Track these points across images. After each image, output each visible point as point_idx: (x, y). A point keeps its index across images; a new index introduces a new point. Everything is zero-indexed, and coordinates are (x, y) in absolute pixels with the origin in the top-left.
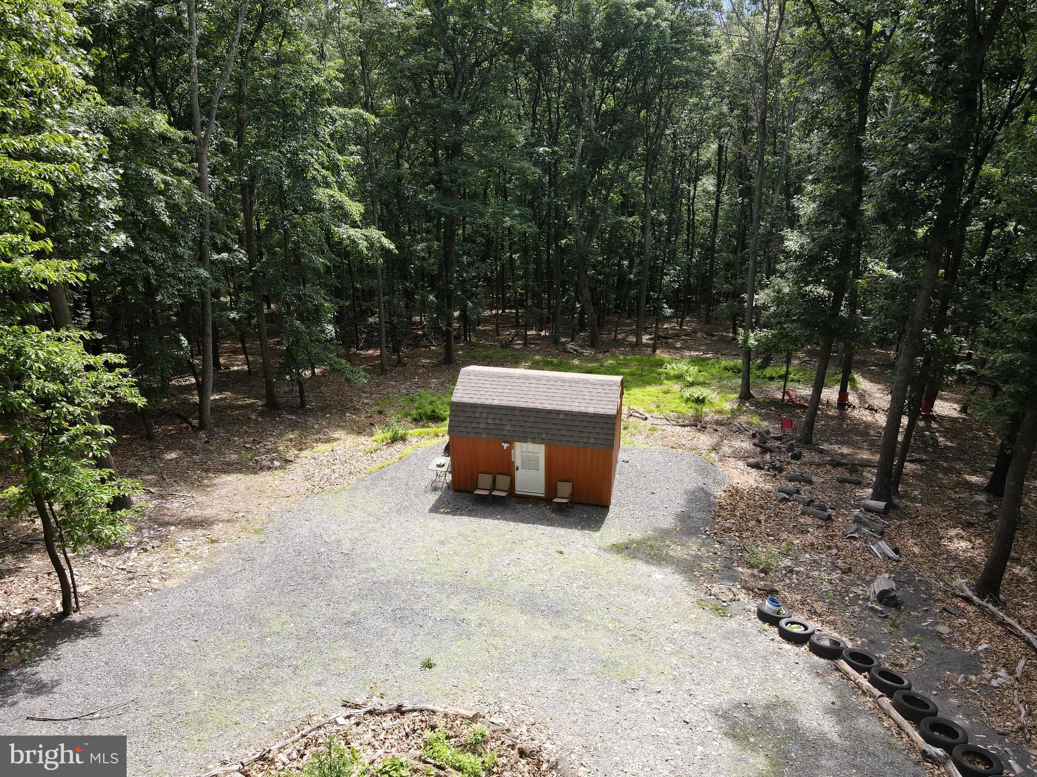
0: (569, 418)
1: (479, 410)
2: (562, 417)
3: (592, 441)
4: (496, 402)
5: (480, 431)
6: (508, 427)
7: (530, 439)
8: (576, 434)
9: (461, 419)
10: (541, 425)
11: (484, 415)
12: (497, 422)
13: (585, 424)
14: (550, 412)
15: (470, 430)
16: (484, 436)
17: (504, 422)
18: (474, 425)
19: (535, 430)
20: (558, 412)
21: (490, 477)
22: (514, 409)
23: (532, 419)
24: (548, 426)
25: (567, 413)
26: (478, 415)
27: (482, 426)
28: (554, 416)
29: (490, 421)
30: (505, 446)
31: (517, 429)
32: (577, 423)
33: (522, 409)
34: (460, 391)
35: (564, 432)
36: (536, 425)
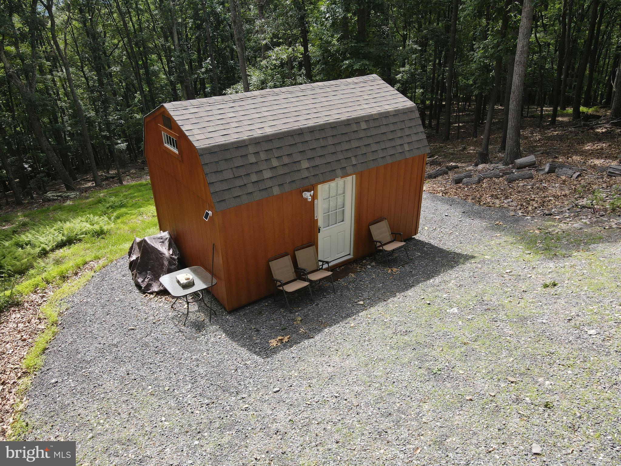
0: (372, 124)
1: (252, 149)
2: (364, 126)
3: (407, 148)
4: (269, 131)
5: (268, 184)
6: (305, 165)
7: (339, 172)
8: (388, 144)
9: (228, 175)
10: (345, 146)
11: (263, 156)
12: (286, 160)
13: (392, 128)
14: (348, 123)
15: (250, 188)
16: (276, 191)
17: (297, 157)
18: (254, 178)
19: (341, 157)
20: (357, 121)
21: (287, 260)
22: (300, 132)
23: (330, 141)
24: (354, 144)
25: (369, 119)
26: (252, 159)
27: (267, 174)
28: (355, 127)
29: (275, 163)
30: (308, 195)
31: (318, 162)
32: (384, 129)
33: (312, 130)
34: (196, 132)
35: (374, 147)
36: (339, 148)
